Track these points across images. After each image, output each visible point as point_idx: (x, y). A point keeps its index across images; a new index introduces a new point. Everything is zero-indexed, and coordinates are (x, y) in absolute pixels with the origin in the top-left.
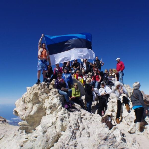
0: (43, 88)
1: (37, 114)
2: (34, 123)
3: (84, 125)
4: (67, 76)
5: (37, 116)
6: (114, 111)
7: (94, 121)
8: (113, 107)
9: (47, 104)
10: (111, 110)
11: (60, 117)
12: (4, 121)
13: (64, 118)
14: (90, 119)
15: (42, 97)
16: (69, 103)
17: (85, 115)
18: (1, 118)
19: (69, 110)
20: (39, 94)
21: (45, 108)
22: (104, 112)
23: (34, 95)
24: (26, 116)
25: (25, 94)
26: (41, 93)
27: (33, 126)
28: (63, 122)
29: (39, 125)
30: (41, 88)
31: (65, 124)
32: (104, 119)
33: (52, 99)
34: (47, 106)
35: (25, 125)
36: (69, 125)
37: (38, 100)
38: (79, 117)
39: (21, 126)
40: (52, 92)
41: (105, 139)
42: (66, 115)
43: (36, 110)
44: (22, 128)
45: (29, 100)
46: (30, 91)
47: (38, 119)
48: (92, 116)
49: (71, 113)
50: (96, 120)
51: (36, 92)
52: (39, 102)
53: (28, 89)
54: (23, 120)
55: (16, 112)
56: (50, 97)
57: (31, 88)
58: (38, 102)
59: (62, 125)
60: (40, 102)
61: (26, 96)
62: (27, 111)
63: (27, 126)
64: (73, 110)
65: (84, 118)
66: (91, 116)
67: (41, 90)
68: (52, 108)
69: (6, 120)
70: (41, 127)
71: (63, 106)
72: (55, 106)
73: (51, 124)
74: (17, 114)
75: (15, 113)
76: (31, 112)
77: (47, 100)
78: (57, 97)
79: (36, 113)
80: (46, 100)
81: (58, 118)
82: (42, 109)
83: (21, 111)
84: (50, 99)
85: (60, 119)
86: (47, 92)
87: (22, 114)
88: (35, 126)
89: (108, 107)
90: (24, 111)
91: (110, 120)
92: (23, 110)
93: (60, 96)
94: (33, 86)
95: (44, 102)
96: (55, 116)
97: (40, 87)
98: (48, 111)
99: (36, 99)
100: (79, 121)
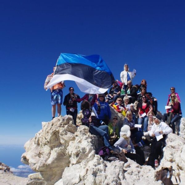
0: (66, 124)
1: (57, 162)
2: (51, 176)
3: (128, 183)
4: (103, 107)
5: (57, 166)
6: (175, 161)
7: (144, 176)
8: (172, 155)
9: (72, 149)
10: (169, 159)
11: (92, 170)
12: (6, 169)
13: (98, 171)
14: (137, 173)
15: (65, 137)
16: (106, 149)
17: (130, 167)
18: (3, 165)
19: (105, 158)
20: (60, 133)
21: (69, 154)
22: (159, 162)
23: (53, 134)
24: (40, 166)
25: (39, 132)
26: (63, 132)
27: (51, 181)
28: (97, 177)
29: (59, 179)
30: (64, 124)
31: (100, 181)
32: (159, 174)
33: (80, 142)
34: (72, 152)
35: (39, 179)
36: (106, 182)
37: (58, 142)
38: (121, 169)
39: (32, 179)
40: (80, 131)
42: (101, 167)
43: (55, 157)
44: (33, 183)
45: (45, 141)
46: (47, 129)
47: (58, 170)
48: (141, 168)
49: (108, 164)
50: (147, 176)
51: (55, 130)
53: (44, 125)
54: (35, 171)
55: (25, 158)
56: (77, 138)
57: (49, 123)
58: (59, 144)
59: (95, 182)
60: (62, 144)
61: (40, 136)
62: (42, 158)
63: (41, 181)
64: (112, 158)
65: (128, 172)
66: (139, 169)
67: (63, 127)
68: (80, 156)
69: (9, 169)
70: (62, 182)
71: (97, 153)
72: (84, 153)
73: (77, 180)
74: (27, 162)
75: (23, 161)
76: (48, 160)
77: (72, 143)
78: (87, 138)
79: (55, 161)
80: (70, 143)
81: (88, 171)
82: (64, 155)
83: (32, 157)
84: (76, 141)
85: (92, 172)
86: (73, 130)
87: (35, 162)
88: (53, 181)
89: (165, 154)
90: (37, 157)
91: (168, 177)
92: (35, 156)
93: (91, 136)
94: (52, 121)
95: (68, 146)
96: (84, 168)
97: (62, 122)
98: (73, 159)
100: (121, 177)
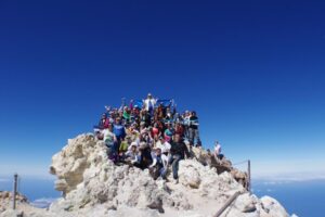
0: (88, 140)
2: (74, 181)
15: (87, 150)
20: (83, 147)
21: (89, 162)
24: (66, 173)
25: (66, 147)
26: (86, 146)
27: (74, 185)
28: (108, 173)
33: (98, 152)
35: (63, 184)
37: (81, 153)
41: (146, 185)
43: (78, 165)
46: (72, 143)
51: (79, 144)
52: (83, 156)
55: (52, 169)
62: (67, 168)
63: (65, 186)
67: (86, 142)
68: (97, 161)
72: (100, 159)
73: (93, 175)
74: (54, 171)
76: (72, 168)
77: (92, 154)
78: (103, 150)
79: (78, 170)
84: (95, 152)
86: (93, 145)
87: (61, 171)
92: (61, 166)
94: (77, 138)
95: (89, 156)
96: (99, 168)
97: (85, 139)
99: (79, 152)
100: (125, 174)
